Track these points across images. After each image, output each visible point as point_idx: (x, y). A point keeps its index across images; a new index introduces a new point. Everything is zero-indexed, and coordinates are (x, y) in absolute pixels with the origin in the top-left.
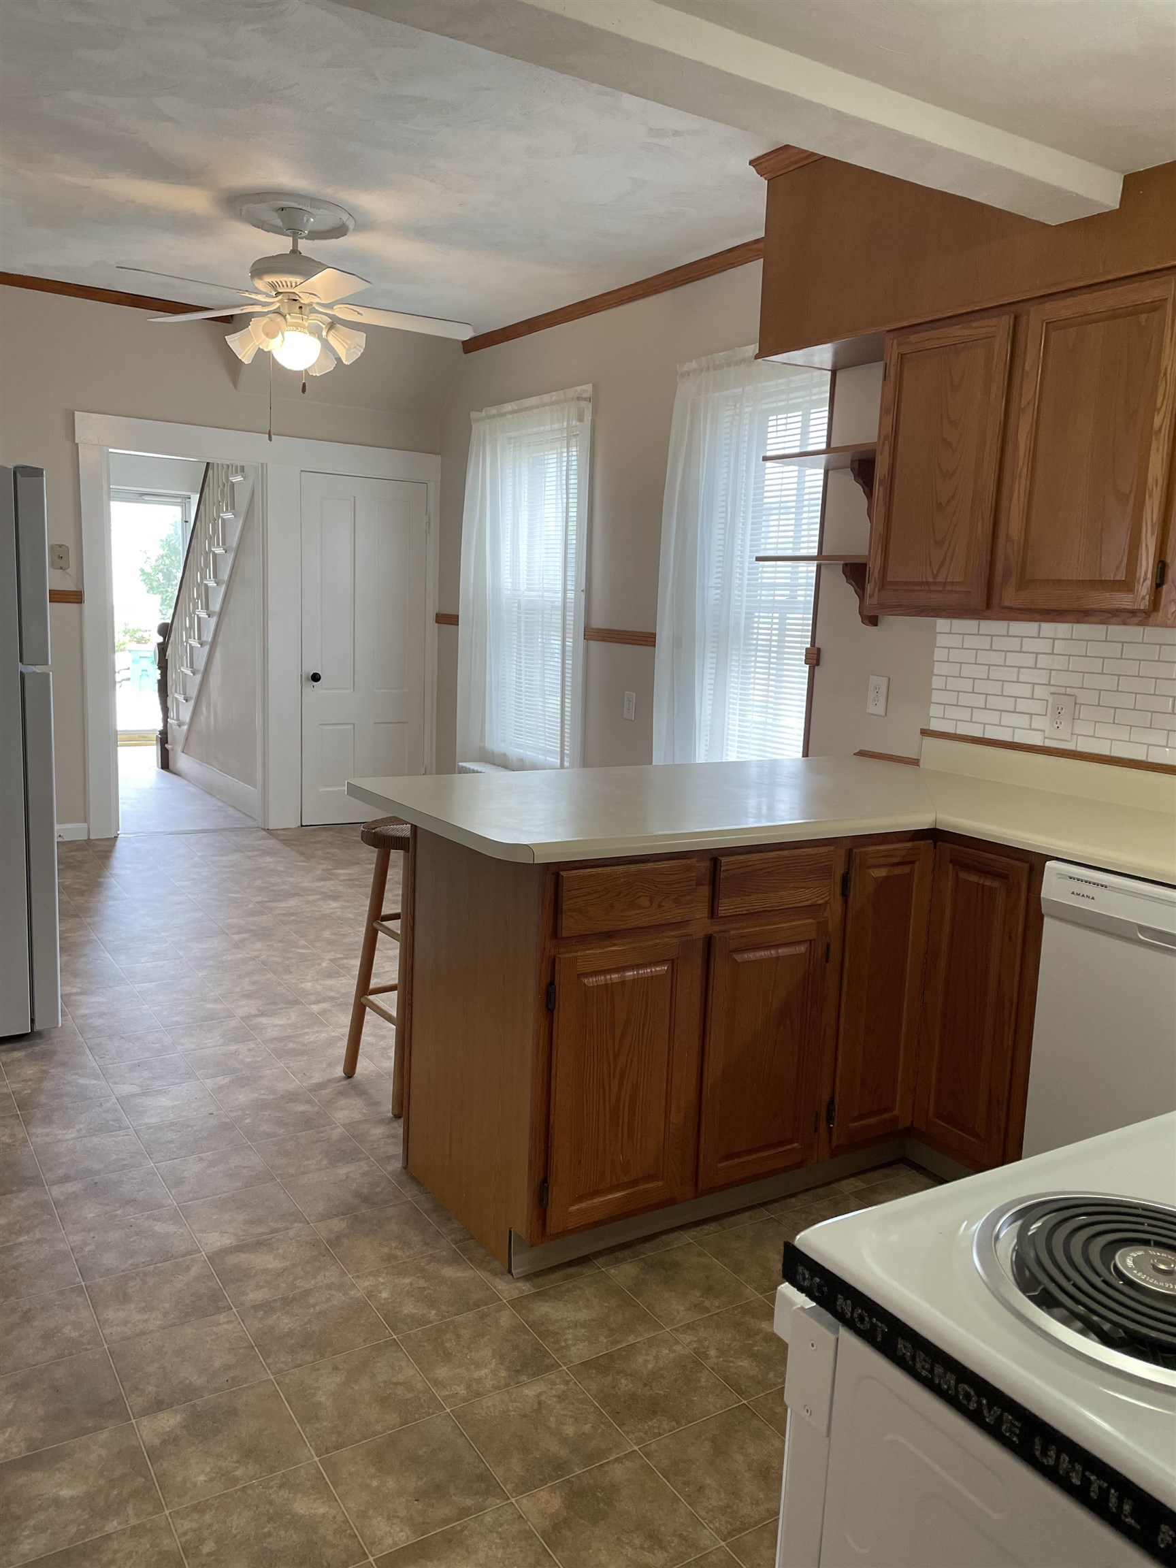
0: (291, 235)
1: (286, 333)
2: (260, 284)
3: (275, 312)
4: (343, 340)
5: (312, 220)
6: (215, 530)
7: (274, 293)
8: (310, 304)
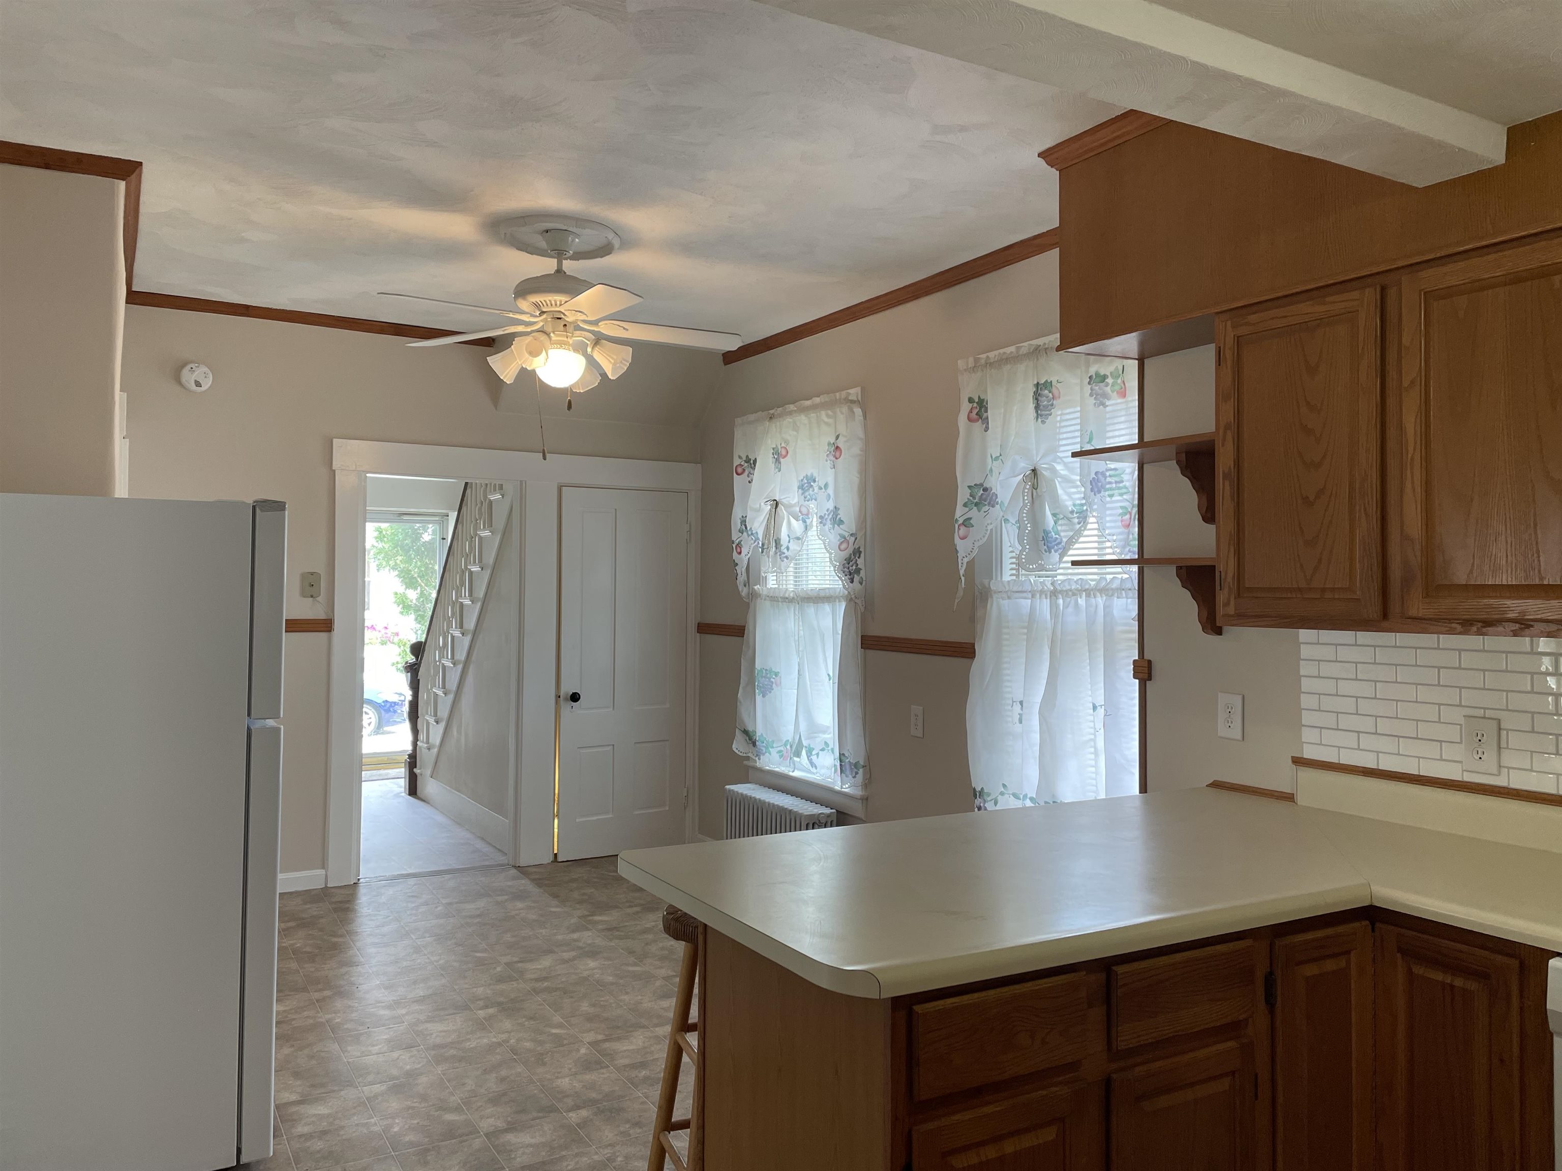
0: (556, 256)
1: (550, 351)
2: (523, 304)
3: (538, 331)
4: (610, 356)
5: (577, 240)
6: (472, 548)
7: (538, 313)
8: (575, 322)
